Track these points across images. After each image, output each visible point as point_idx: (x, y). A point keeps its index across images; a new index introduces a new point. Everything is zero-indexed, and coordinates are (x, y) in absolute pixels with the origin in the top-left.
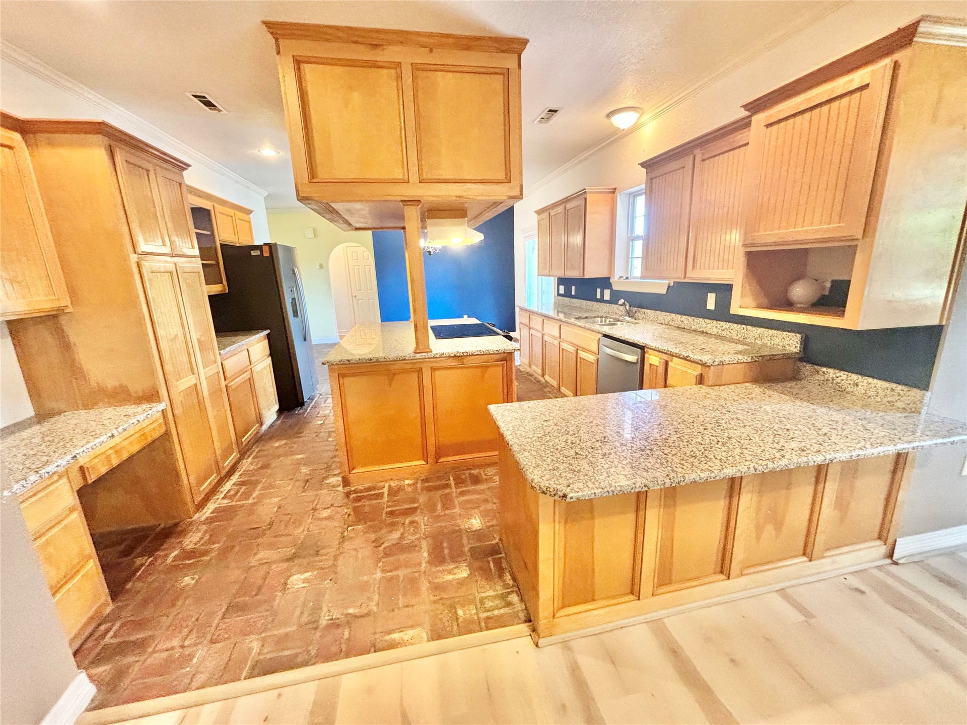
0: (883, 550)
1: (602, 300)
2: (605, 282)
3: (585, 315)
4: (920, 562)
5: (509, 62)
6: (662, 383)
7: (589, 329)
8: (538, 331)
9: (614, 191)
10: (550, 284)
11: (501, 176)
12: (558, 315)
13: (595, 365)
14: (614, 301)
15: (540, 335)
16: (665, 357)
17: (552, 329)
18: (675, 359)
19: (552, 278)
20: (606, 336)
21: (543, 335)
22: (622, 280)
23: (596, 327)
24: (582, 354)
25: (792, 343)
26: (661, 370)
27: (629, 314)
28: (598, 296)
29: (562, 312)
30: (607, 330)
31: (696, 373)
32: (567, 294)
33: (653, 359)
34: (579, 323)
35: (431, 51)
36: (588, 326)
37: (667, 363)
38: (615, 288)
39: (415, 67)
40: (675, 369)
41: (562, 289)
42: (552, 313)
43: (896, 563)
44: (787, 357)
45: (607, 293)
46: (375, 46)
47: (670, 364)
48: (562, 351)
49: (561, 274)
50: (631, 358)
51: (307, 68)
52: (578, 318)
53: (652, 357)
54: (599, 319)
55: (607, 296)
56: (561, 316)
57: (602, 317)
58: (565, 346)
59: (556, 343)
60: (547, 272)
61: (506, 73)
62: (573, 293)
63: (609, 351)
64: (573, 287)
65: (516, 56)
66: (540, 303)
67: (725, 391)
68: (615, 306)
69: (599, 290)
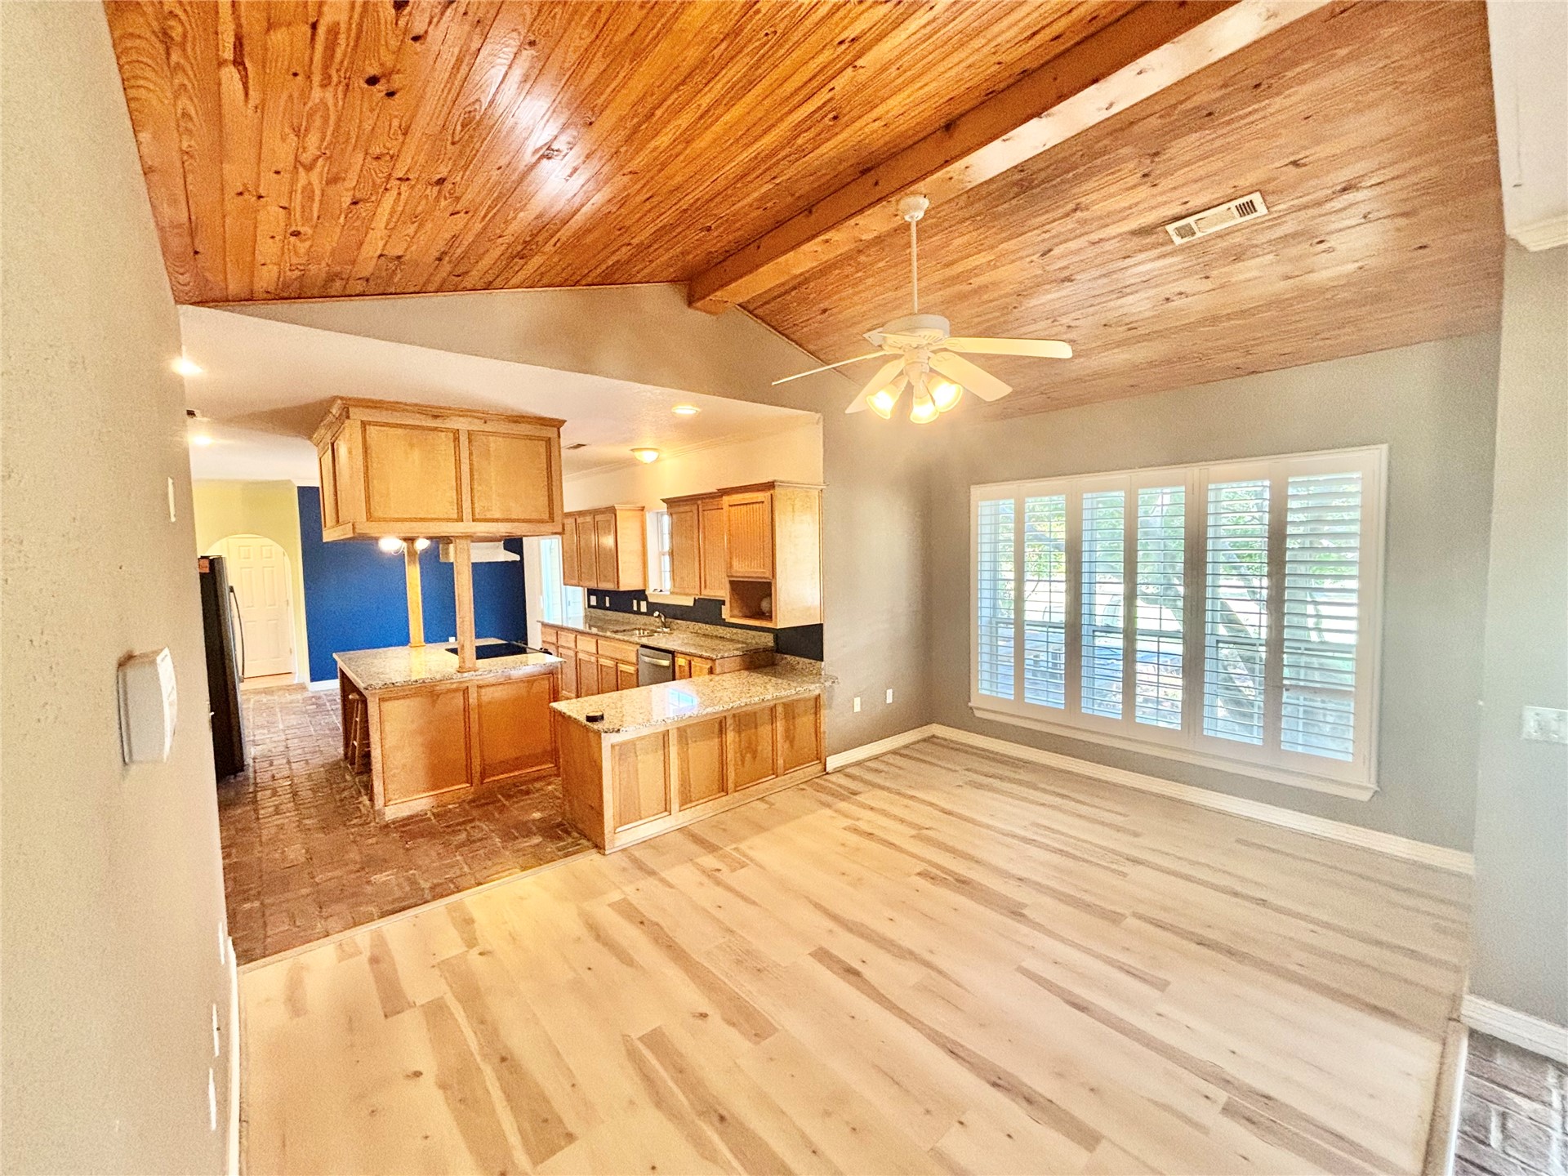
0: (820, 767)
1: (639, 612)
2: (640, 595)
3: (622, 628)
4: (839, 770)
5: (551, 433)
6: (688, 673)
7: (627, 641)
8: (569, 648)
9: (643, 509)
10: (578, 595)
11: (546, 516)
12: (590, 628)
13: (635, 677)
14: (649, 613)
15: (572, 653)
16: (688, 658)
17: (587, 645)
18: (695, 659)
19: (580, 588)
20: (643, 646)
21: (576, 653)
22: (656, 592)
23: (636, 639)
24: (622, 667)
25: (768, 640)
26: (687, 668)
27: (665, 625)
28: (635, 608)
29: (595, 626)
30: (645, 641)
31: (708, 666)
32: (600, 606)
33: (681, 661)
34: (617, 636)
35: (485, 422)
36: (626, 638)
37: (690, 664)
38: (650, 600)
39: (470, 433)
40: (696, 666)
41: (593, 600)
42: (581, 626)
43: (827, 774)
44: (765, 650)
45: (643, 604)
46: (436, 417)
47: (693, 663)
48: (600, 668)
49: (593, 585)
50: (666, 663)
51: (371, 430)
52: (616, 632)
53: (680, 659)
54: (637, 632)
55: (644, 608)
56: (594, 630)
57: (639, 629)
58: (603, 661)
59: (593, 659)
60: (575, 582)
61: (548, 441)
62: (608, 605)
63: (647, 659)
64: (607, 599)
65: (556, 429)
66: (564, 616)
67: (725, 677)
68: (652, 618)
69: (635, 602)
